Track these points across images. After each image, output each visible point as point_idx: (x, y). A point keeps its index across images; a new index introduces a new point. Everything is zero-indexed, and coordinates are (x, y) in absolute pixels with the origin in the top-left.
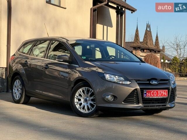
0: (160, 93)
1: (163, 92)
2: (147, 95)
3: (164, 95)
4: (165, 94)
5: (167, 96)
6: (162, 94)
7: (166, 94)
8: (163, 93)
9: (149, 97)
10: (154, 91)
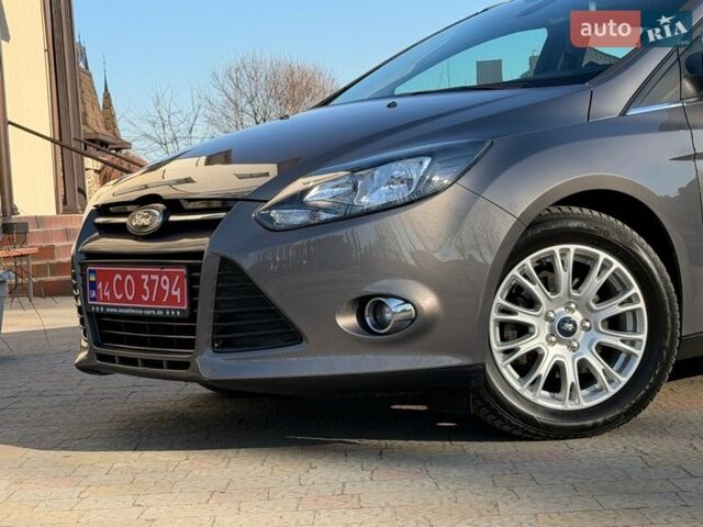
0: (151, 283)
1: (165, 277)
2: (97, 292)
3: (172, 299)
4: (174, 293)
5: (182, 304)
6: (161, 292)
7: (177, 293)
8: (166, 288)
9: (105, 307)
10: (124, 274)
